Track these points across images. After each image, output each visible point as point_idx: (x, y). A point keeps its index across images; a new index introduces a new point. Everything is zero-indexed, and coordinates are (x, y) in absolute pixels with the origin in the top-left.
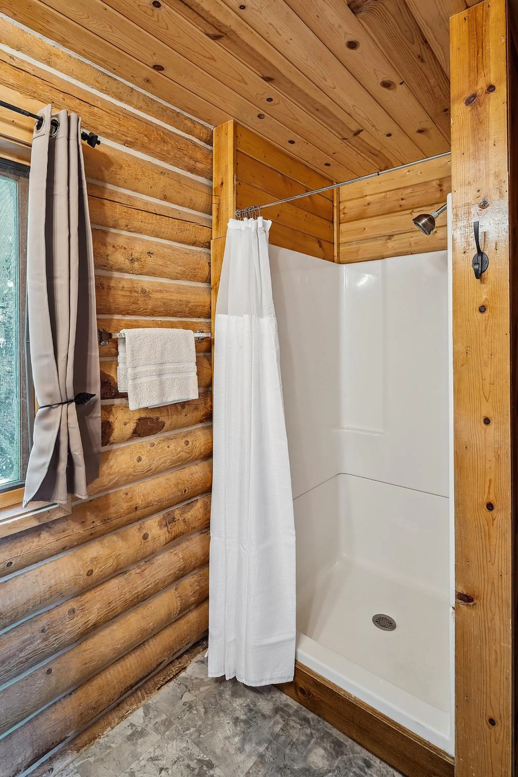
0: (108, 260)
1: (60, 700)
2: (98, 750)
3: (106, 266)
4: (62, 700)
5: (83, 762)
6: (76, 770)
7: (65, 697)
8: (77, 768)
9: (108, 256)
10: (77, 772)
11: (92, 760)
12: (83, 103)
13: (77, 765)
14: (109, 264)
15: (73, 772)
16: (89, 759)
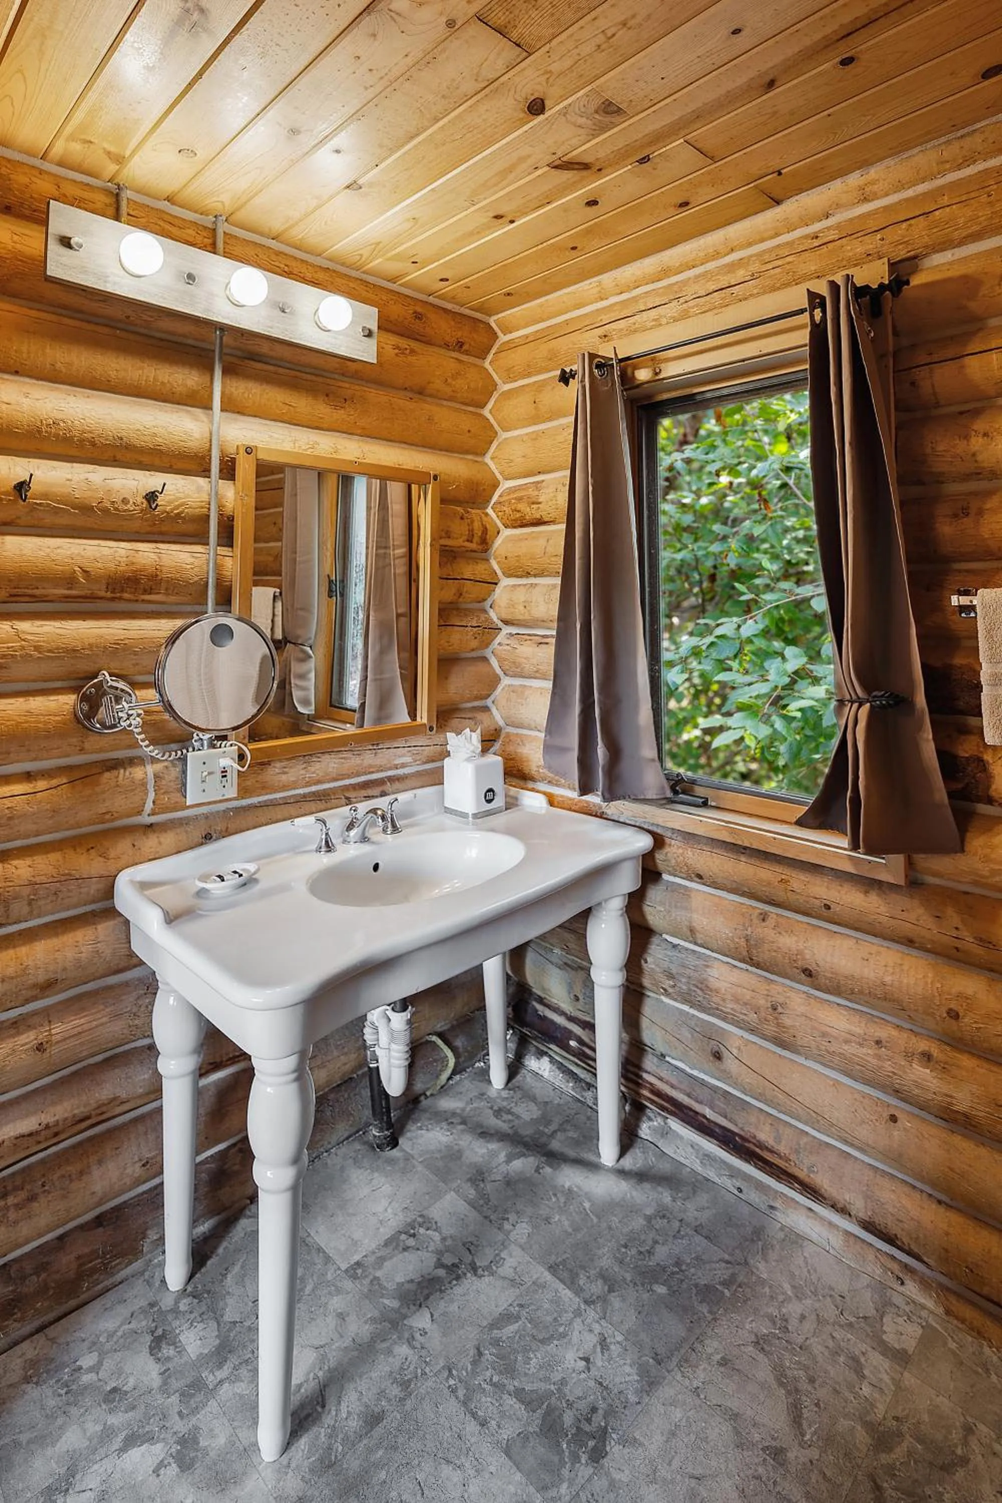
0: (976, 461)
1: (922, 1191)
2: (971, 1350)
3: (979, 474)
4: (924, 1194)
5: (940, 1329)
6: (924, 1324)
7: (930, 1195)
8: (929, 1326)
9: (974, 455)
10: (922, 1327)
11: (953, 1345)
12: (912, 222)
13: (931, 1321)
14: (984, 468)
15: (919, 1321)
16: (950, 1339)
